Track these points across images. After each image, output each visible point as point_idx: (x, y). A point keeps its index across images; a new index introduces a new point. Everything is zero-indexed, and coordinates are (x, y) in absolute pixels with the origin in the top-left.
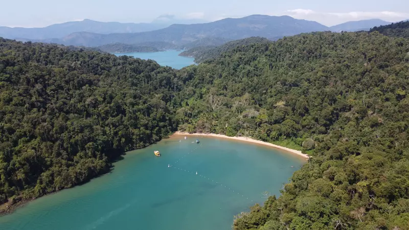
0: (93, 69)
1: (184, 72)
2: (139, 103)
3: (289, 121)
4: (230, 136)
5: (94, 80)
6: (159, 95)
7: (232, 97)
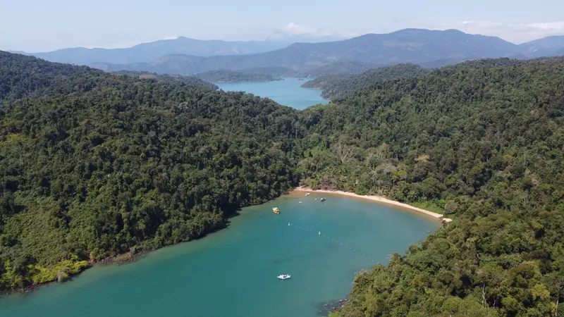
0: (202, 111)
1: (308, 114)
2: (256, 153)
3: (431, 179)
4: (360, 194)
5: (206, 125)
6: (277, 144)
7: (366, 147)
